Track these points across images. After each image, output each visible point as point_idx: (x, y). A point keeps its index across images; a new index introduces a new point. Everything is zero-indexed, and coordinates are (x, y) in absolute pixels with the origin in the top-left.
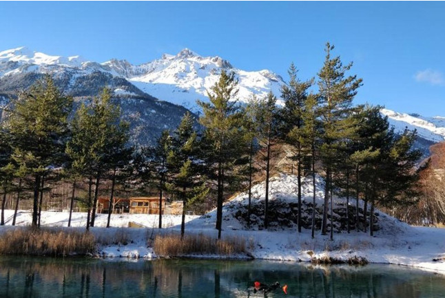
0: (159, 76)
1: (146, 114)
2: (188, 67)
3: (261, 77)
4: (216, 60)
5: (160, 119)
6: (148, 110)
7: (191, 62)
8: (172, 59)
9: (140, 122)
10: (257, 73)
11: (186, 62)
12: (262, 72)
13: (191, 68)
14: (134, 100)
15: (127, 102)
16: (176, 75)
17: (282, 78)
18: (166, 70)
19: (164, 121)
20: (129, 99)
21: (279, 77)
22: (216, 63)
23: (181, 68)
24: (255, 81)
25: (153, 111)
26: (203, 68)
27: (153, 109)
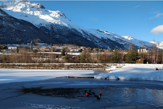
0: (14, 9)
1: (15, 25)
2: (26, 6)
3: (57, 14)
4: (38, 4)
5: (22, 27)
6: (16, 23)
7: (28, 4)
8: (19, 2)
9: (14, 28)
10: (55, 12)
11: (25, 4)
12: (57, 11)
13: (28, 7)
14: (9, 18)
15: (6, 19)
16: (21, 9)
17: (64, 15)
18: (16, 6)
19: (24, 28)
20: (6, 18)
21: (63, 14)
22: (38, 6)
23: (23, 6)
24: (55, 15)
25: (18, 24)
26: (33, 7)
27: (18, 23)
